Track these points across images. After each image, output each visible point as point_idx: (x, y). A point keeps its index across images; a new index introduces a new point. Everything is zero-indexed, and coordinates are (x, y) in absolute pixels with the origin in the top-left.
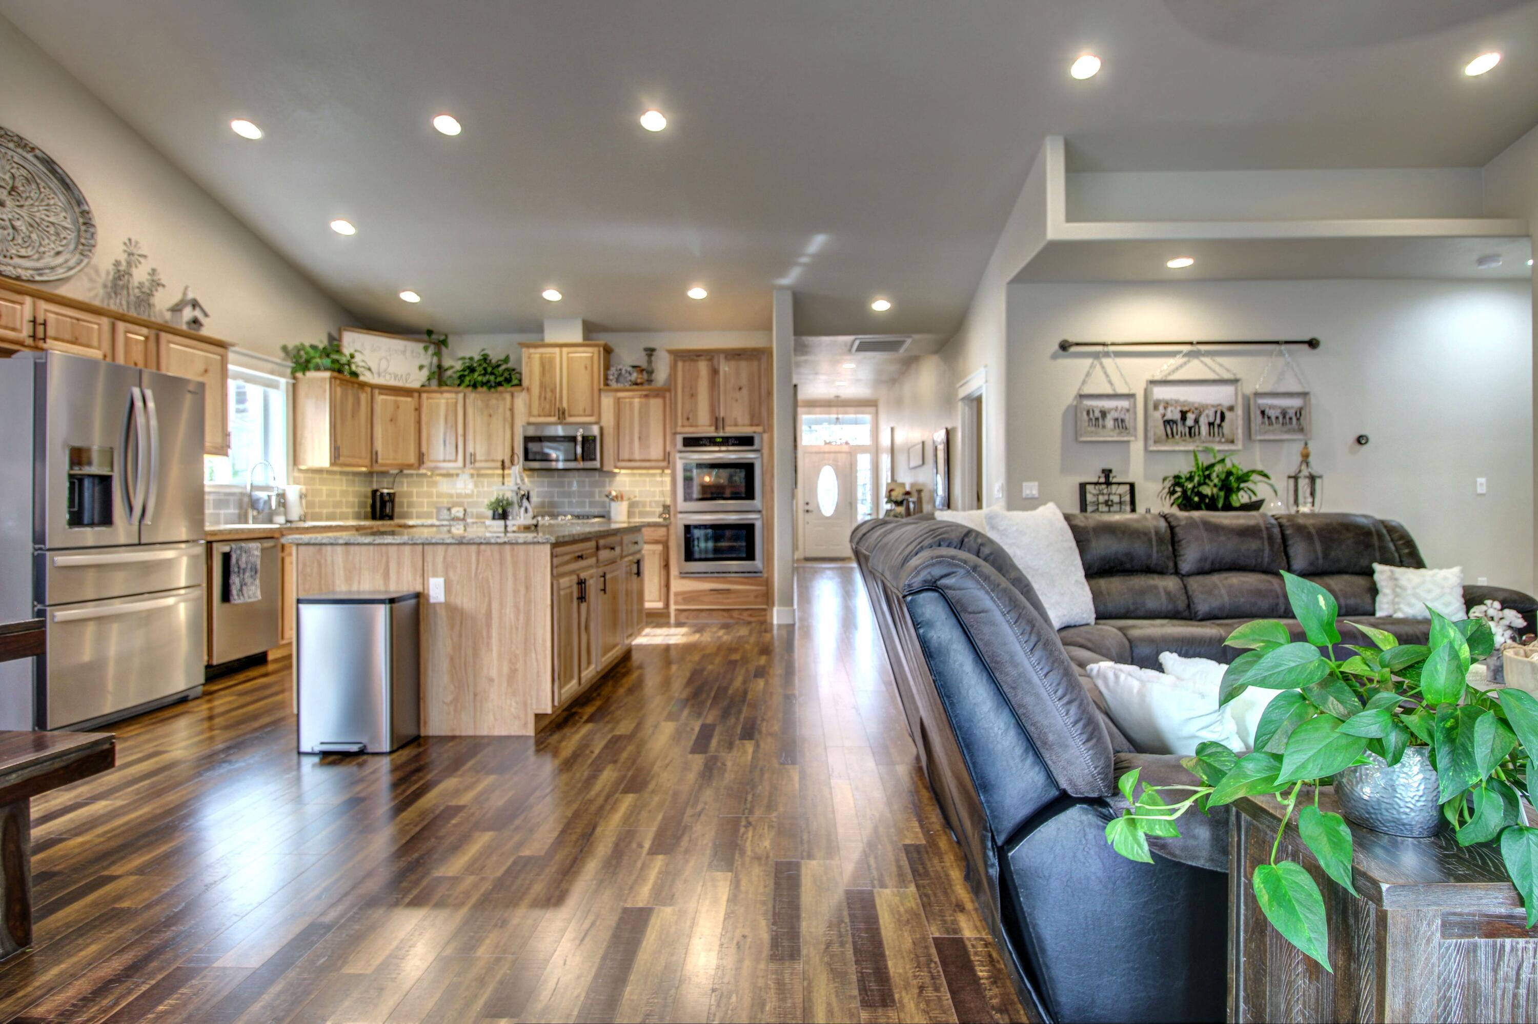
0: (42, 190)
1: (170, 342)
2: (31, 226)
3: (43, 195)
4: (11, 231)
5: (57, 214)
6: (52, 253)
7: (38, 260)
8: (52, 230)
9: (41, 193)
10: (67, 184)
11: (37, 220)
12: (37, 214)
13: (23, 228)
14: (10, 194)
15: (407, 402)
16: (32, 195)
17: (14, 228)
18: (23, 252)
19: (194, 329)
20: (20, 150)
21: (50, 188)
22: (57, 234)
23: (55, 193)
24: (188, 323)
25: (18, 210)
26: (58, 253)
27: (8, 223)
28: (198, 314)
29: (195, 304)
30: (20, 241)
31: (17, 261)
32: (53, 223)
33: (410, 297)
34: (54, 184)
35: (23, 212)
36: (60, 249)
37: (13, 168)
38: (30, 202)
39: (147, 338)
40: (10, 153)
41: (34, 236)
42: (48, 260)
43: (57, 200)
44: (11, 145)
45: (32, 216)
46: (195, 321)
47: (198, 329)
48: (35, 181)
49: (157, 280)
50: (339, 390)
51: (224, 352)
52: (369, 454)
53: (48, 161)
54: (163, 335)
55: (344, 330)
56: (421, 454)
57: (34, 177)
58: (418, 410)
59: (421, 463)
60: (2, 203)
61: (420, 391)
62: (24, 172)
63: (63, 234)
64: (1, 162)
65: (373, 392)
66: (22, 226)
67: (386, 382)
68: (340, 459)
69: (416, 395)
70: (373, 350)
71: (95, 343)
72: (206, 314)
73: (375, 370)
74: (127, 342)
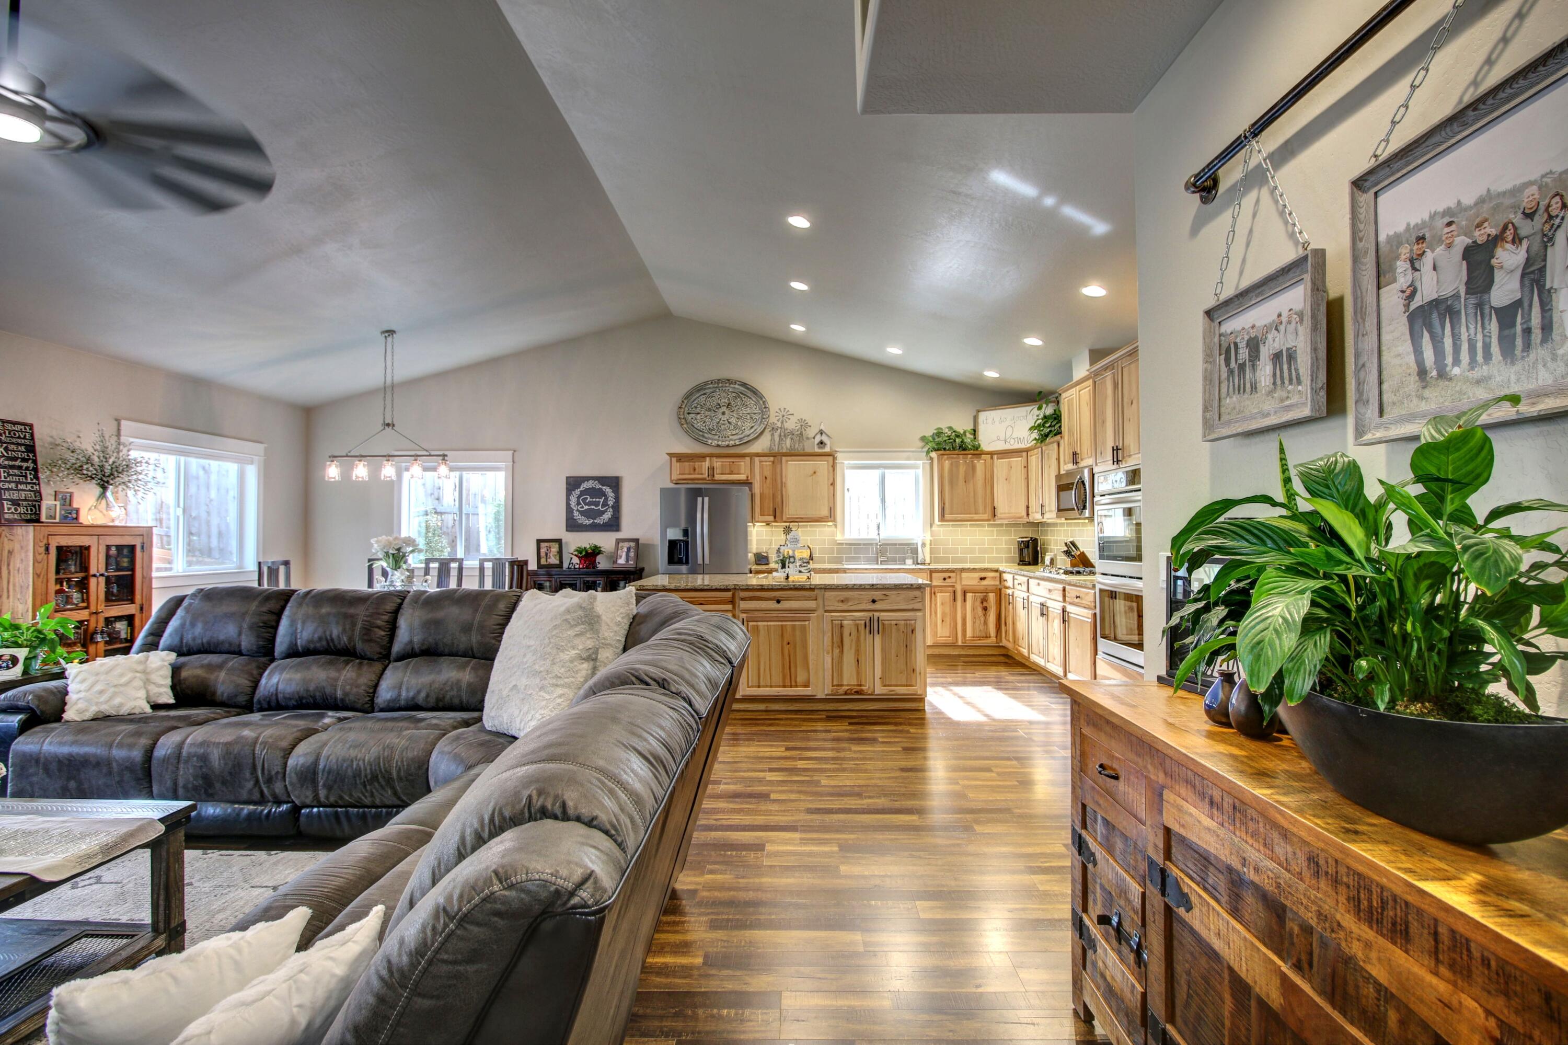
0: (743, 399)
1: (788, 461)
2: (738, 418)
4: (728, 425)
5: (751, 408)
6: (749, 428)
7: (741, 433)
8: (748, 416)
9: (742, 401)
10: (755, 392)
11: (741, 414)
12: (741, 412)
14: (727, 407)
15: (1017, 461)
16: (738, 403)
17: (729, 423)
18: (734, 432)
19: (823, 449)
20: (732, 385)
21: (748, 396)
23: (750, 398)
25: (731, 413)
27: (726, 421)
28: (824, 438)
29: (821, 432)
30: (732, 427)
31: (730, 437)
32: (748, 413)
33: (991, 374)
34: (749, 394)
35: (734, 414)
37: (728, 395)
38: (738, 407)
39: (773, 462)
40: (728, 388)
41: (739, 423)
42: (747, 432)
43: (751, 401)
44: (728, 385)
45: (738, 414)
46: (821, 443)
48: (739, 396)
49: (804, 425)
50: (947, 464)
51: (831, 458)
52: (989, 510)
53: (744, 385)
54: (784, 458)
55: (979, 411)
56: (1028, 507)
57: (738, 395)
58: (1026, 467)
59: (1028, 515)
60: (724, 413)
61: (1027, 451)
62: (734, 395)
63: (754, 416)
64: (723, 394)
65: (992, 458)
66: (733, 420)
67: (1008, 447)
68: (947, 516)
69: (1024, 454)
70: (1001, 421)
71: (742, 471)
72: (828, 436)
73: (1002, 438)
74: (761, 467)
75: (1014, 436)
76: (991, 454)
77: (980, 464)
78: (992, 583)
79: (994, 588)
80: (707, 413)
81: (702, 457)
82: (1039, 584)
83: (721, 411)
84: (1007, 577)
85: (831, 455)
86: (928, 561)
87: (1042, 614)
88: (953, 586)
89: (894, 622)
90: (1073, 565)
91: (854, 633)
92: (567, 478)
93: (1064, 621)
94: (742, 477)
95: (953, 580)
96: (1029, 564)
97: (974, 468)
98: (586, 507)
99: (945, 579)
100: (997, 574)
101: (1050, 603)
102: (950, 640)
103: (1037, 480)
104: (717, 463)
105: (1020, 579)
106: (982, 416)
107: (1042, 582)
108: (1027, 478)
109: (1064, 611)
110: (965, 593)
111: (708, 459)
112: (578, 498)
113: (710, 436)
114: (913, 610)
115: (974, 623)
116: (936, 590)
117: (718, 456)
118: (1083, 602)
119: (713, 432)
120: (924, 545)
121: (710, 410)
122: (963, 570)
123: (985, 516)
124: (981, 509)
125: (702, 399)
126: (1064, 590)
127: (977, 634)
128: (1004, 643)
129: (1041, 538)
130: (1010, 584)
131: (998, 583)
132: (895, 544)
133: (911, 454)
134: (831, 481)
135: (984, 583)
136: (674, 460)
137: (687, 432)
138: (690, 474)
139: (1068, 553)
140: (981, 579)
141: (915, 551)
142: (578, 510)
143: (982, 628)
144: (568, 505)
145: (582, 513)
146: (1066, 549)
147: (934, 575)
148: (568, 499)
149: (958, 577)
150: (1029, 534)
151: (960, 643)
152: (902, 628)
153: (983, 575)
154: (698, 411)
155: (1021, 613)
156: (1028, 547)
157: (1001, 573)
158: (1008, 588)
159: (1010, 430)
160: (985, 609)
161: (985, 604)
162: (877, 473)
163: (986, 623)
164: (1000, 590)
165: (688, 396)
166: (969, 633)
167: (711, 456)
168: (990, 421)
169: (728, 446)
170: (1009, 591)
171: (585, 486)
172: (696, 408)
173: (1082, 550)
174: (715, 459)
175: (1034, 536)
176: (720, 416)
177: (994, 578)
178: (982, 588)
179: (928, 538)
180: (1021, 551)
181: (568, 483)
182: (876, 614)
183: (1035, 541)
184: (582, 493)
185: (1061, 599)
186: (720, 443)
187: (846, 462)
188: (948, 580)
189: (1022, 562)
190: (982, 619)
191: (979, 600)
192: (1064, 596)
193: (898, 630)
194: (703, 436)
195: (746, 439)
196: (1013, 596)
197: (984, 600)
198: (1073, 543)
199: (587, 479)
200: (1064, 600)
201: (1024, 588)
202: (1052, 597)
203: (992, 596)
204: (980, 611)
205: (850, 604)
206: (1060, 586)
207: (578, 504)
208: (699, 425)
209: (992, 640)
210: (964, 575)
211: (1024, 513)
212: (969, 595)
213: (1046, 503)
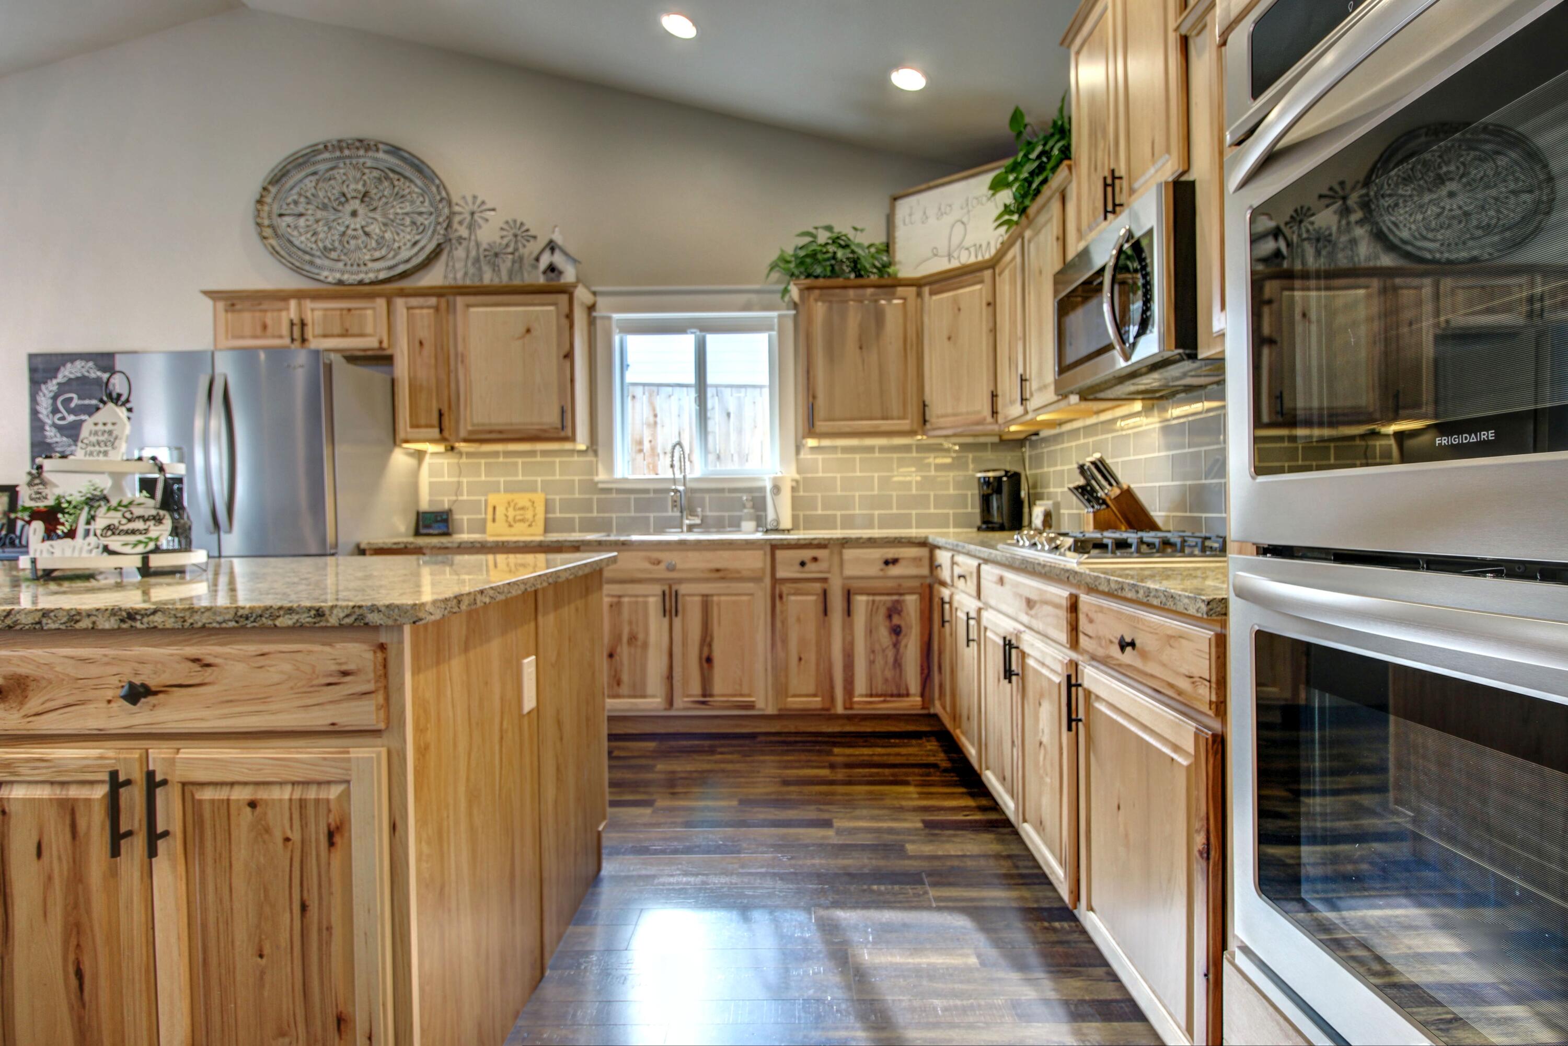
0: (396, 183)
1: (468, 306)
2: (385, 225)
3: (396, 189)
4: (364, 238)
5: (412, 202)
6: (409, 244)
7: (394, 257)
8: (408, 221)
9: (394, 187)
10: (420, 167)
11: (391, 217)
12: (392, 211)
13: (377, 231)
14: (362, 201)
15: (971, 294)
16: (386, 193)
17: (367, 234)
18: (377, 254)
19: (552, 279)
20: (370, 154)
21: (406, 178)
22: (414, 223)
23: (411, 181)
24: (544, 272)
25: (371, 215)
26: (415, 243)
27: (360, 232)
28: (558, 259)
29: (552, 247)
30: (374, 244)
31: (370, 265)
32: (407, 214)
33: (910, 83)
34: (408, 172)
35: (377, 216)
36: (417, 237)
37: (364, 174)
38: (384, 200)
39: (437, 309)
40: (362, 160)
41: (388, 235)
43: (413, 186)
44: (362, 152)
45: (385, 215)
46: (552, 268)
47: (559, 279)
48: (387, 178)
49: (521, 233)
50: (819, 309)
51: (564, 298)
52: (913, 409)
53: (395, 151)
54: (460, 301)
55: (895, 199)
56: (994, 396)
57: (386, 175)
58: (992, 304)
59: (994, 413)
60: (354, 214)
61: (992, 264)
62: (376, 174)
63: (420, 219)
64: (352, 173)
65: (919, 295)
66: (375, 229)
67: (955, 264)
68: (821, 426)
69: (988, 274)
70: (941, 214)
71: (369, 329)
72: (565, 253)
73: (943, 250)
74: (411, 320)
75: (968, 242)
76: (918, 284)
77: (892, 307)
78: (913, 571)
79: (916, 583)
80: (319, 214)
81: (282, 297)
82: (1001, 581)
83: (348, 208)
84: (943, 557)
85: (567, 291)
86: (786, 523)
87: (1008, 674)
88: (825, 580)
89: (241, 795)
90: (1100, 525)
91: (58, 840)
92: (32, 357)
93: (1072, 721)
94: (370, 343)
95: (823, 565)
96: (1002, 528)
97: (879, 317)
98: (71, 418)
99: (803, 564)
100: (924, 552)
101: (1031, 644)
102: (816, 702)
103: (1013, 323)
104: (314, 312)
105: (967, 564)
106: (904, 208)
107: (1009, 576)
108: (994, 330)
109: (1072, 683)
110: (848, 595)
111: (293, 303)
112: (55, 398)
113: (327, 263)
114: (334, 732)
115: (872, 662)
116: (785, 588)
117: (315, 296)
118: (1152, 668)
119: (334, 255)
120: (777, 489)
121: (325, 207)
122: (845, 543)
123: (905, 424)
124: (895, 408)
125: (310, 183)
126: (1074, 607)
127: (880, 687)
128: (937, 708)
129: (1028, 473)
130: (945, 575)
131: (925, 571)
132: (722, 490)
133: (754, 297)
134: (567, 347)
135: (894, 571)
136: (221, 305)
137: (275, 252)
138: (255, 337)
139: (1086, 492)
140: (887, 563)
141: (759, 504)
142: (54, 425)
143: (889, 674)
144: (34, 413)
145: (60, 428)
146: (1081, 482)
147: (779, 554)
148: (34, 400)
149: (836, 559)
150: (1005, 462)
151: (840, 709)
152: (280, 824)
153: (891, 553)
154: (301, 209)
155: (968, 654)
156: (998, 491)
157: (933, 548)
158: (943, 584)
159: (959, 228)
160: (896, 631)
161: (896, 620)
162: (687, 342)
163: (898, 664)
164: (931, 587)
165: (278, 178)
166: (861, 686)
167: (300, 295)
168: (918, 216)
169: (361, 283)
170: (946, 593)
171: (68, 372)
172: (296, 203)
173: (1125, 482)
174: (308, 304)
175: (1013, 468)
176: (348, 220)
177: (917, 560)
178: (890, 584)
179: (790, 473)
180: (986, 501)
181: (33, 370)
182: (158, 754)
183: (1015, 478)
184: (64, 387)
185: (1063, 637)
186: (345, 277)
187: (616, 316)
188: (811, 566)
189: (988, 524)
190: (890, 654)
191: (882, 611)
192: (1074, 629)
193: (262, 830)
194: (311, 263)
195: (402, 268)
196: (950, 603)
197: (894, 611)
198: (1101, 466)
199: (72, 357)
200: (1074, 644)
201: (971, 586)
202: (1035, 624)
203: (912, 602)
204: (884, 634)
205: (33, 704)
206: (1061, 593)
207: (55, 411)
208: (301, 240)
209: (913, 702)
210: (849, 553)
211: (987, 412)
212: (861, 601)
213: (1033, 373)
